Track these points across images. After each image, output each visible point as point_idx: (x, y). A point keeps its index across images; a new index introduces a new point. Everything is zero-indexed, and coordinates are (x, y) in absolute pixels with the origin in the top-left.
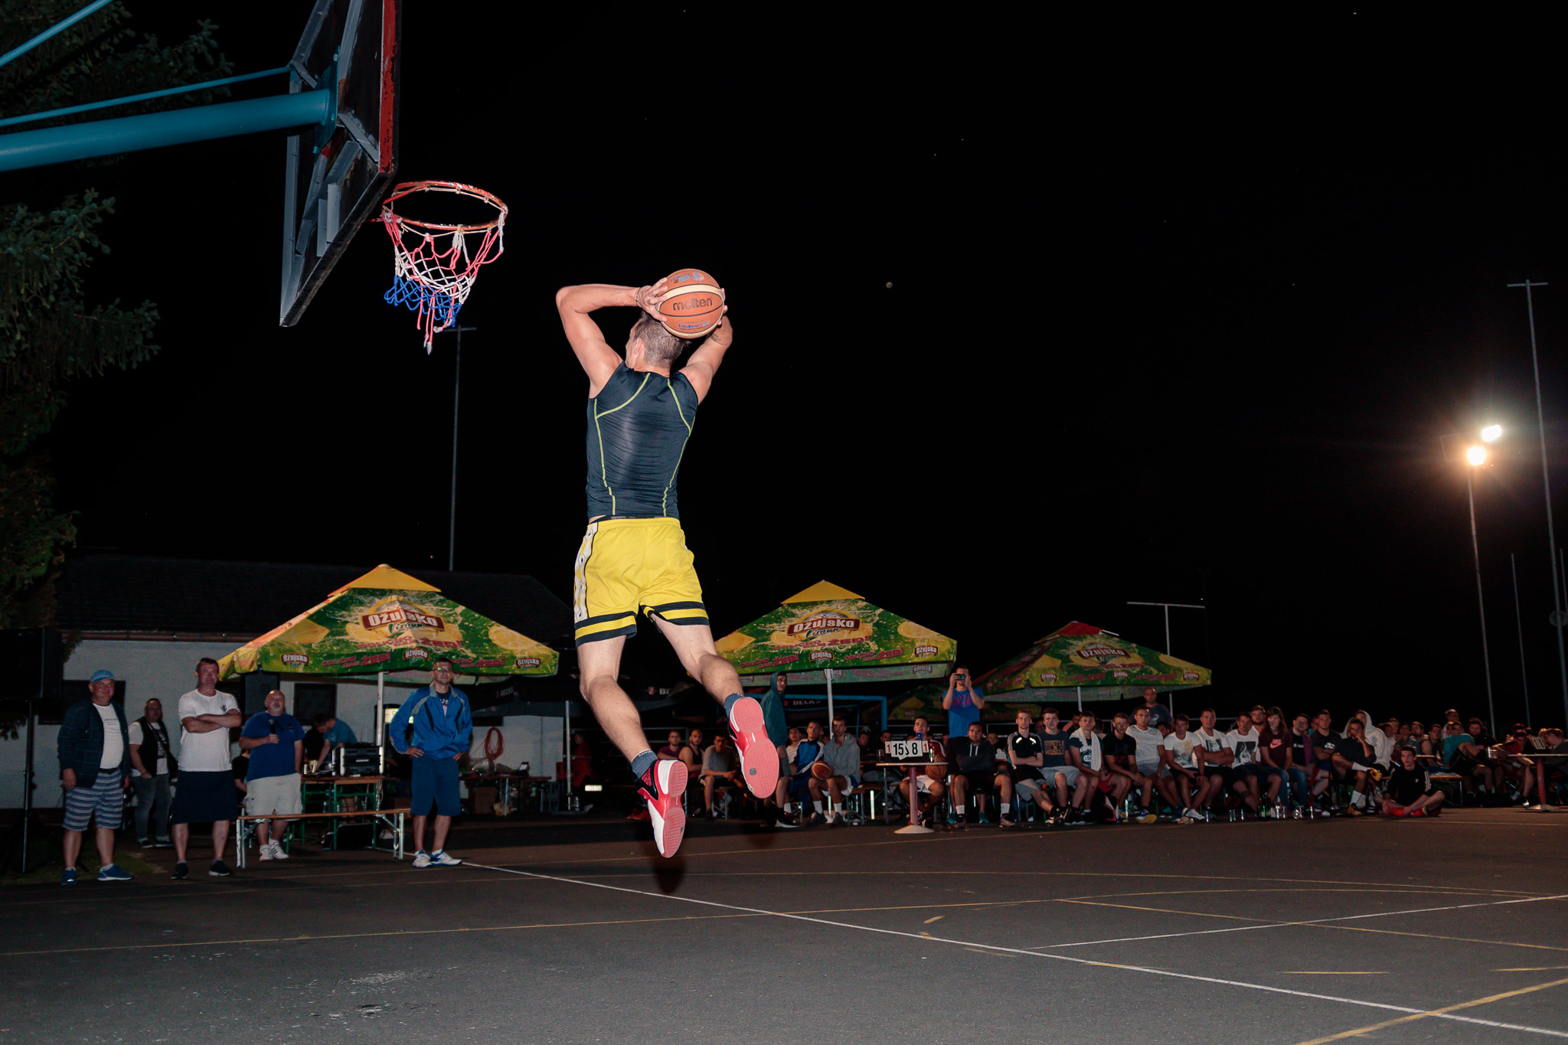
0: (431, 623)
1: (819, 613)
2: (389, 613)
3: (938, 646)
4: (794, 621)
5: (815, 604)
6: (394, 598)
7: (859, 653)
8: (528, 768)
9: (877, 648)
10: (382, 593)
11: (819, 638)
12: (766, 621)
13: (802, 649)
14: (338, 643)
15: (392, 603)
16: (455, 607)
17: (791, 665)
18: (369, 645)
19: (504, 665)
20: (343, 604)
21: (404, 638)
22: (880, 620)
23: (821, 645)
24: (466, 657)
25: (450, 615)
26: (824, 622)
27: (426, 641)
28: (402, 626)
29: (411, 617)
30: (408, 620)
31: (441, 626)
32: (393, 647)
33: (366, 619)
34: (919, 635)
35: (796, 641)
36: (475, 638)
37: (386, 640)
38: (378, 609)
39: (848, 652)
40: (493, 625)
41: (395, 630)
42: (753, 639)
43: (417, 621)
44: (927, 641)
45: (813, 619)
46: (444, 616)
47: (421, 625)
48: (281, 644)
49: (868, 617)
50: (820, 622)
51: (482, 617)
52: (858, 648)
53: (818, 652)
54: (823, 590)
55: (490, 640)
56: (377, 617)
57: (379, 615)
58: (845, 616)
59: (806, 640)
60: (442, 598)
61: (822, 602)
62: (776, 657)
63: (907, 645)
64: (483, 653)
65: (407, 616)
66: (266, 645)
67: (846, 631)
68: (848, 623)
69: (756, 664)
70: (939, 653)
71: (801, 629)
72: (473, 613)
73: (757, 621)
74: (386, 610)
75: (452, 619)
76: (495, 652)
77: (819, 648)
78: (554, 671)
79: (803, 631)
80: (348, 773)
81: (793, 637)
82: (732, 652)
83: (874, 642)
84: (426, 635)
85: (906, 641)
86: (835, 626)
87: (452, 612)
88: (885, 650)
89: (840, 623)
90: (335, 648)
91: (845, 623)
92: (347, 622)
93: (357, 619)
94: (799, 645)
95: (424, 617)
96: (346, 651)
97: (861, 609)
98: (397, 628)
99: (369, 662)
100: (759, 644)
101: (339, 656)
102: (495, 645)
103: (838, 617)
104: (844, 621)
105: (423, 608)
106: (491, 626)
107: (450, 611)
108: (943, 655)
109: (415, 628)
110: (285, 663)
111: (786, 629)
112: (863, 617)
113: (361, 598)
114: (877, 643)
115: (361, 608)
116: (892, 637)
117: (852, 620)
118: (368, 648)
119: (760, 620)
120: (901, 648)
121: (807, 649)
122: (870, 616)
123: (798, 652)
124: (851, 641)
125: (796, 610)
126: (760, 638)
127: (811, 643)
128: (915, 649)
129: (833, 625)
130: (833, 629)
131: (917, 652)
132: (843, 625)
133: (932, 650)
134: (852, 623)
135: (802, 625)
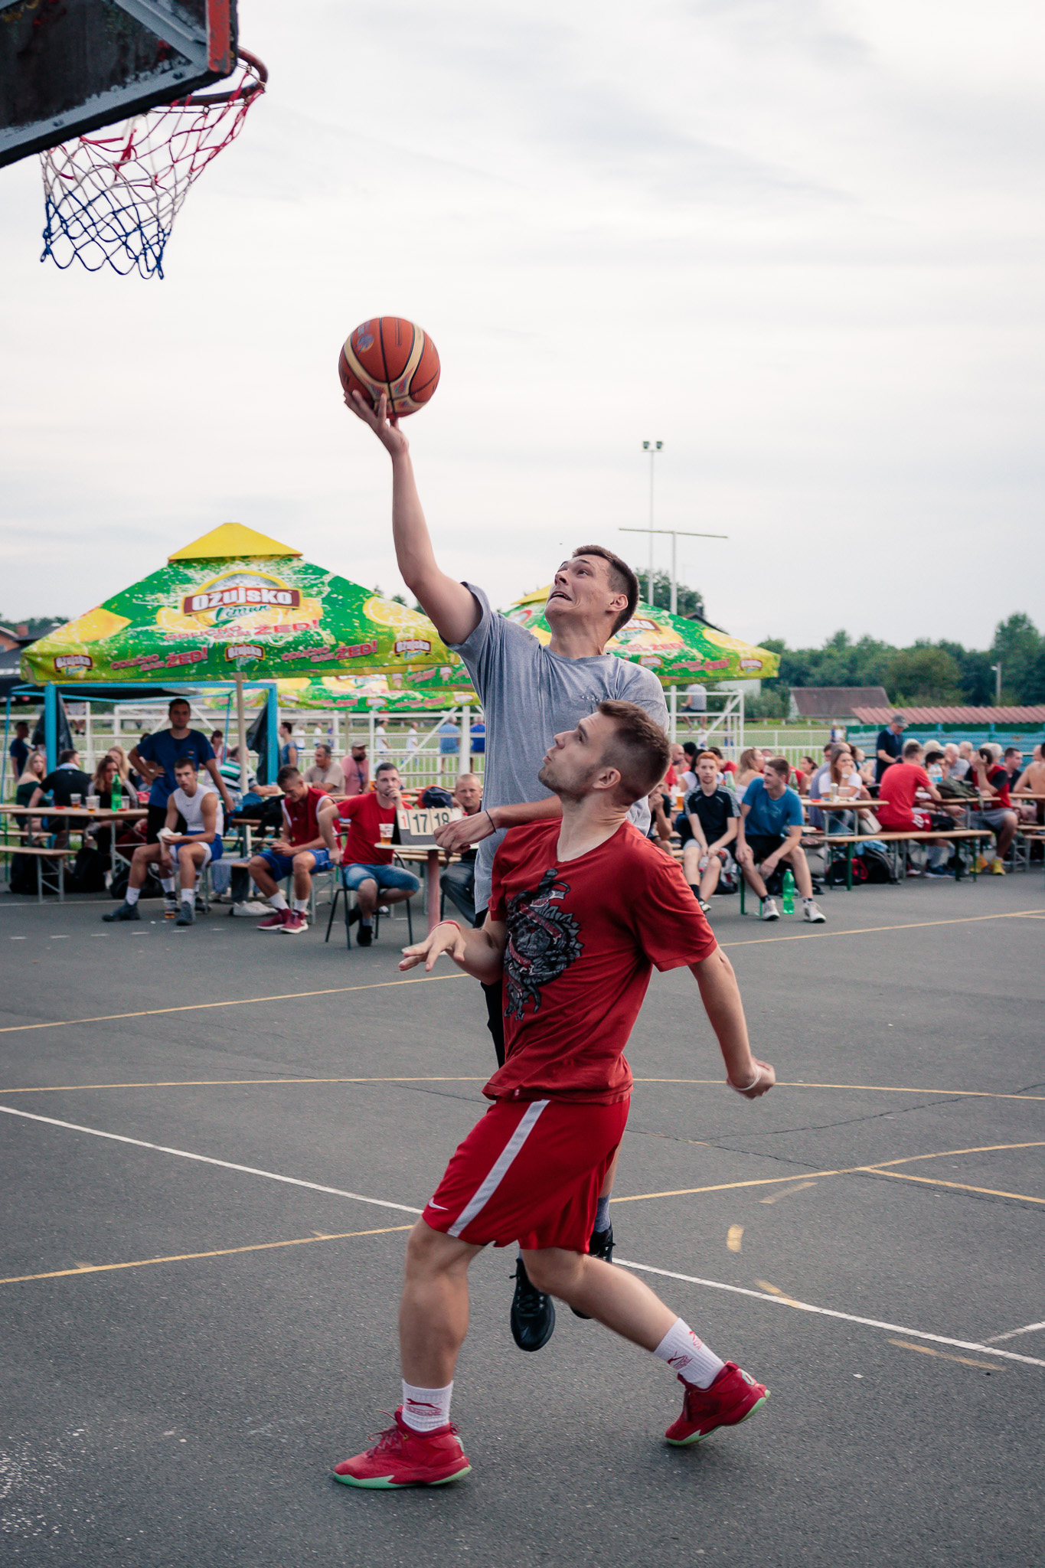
4: (191, 590)
5: (219, 561)
7: (306, 648)
9: (333, 642)
11: (238, 622)
12: (144, 591)
13: (212, 640)
17: (198, 667)
22: (331, 592)
23: (243, 634)
26: (242, 592)
34: (400, 620)
35: (199, 625)
39: (287, 646)
42: (128, 621)
44: (412, 631)
45: (221, 588)
49: (312, 586)
50: (234, 593)
52: (303, 641)
53: (239, 645)
58: (273, 583)
59: (216, 626)
61: (233, 559)
62: (172, 654)
63: (381, 637)
67: (280, 610)
68: (280, 595)
70: (433, 652)
71: (205, 604)
77: (242, 639)
79: (209, 609)
81: (193, 619)
82: (96, 643)
83: (328, 631)
85: (380, 630)
86: (261, 602)
88: (347, 644)
89: (268, 596)
91: (275, 597)
97: (298, 572)
100: (139, 629)
103: (262, 585)
104: (273, 594)
111: (181, 604)
112: (304, 587)
114: (333, 633)
116: (357, 623)
120: (374, 643)
121: (222, 640)
122: (315, 585)
123: (205, 646)
124: (291, 629)
125: (190, 572)
126: (139, 619)
127: (226, 630)
128: (396, 644)
129: (258, 599)
130: (258, 606)
131: (399, 650)
132: (273, 601)
133: (421, 647)
134: (288, 599)
135: (205, 598)
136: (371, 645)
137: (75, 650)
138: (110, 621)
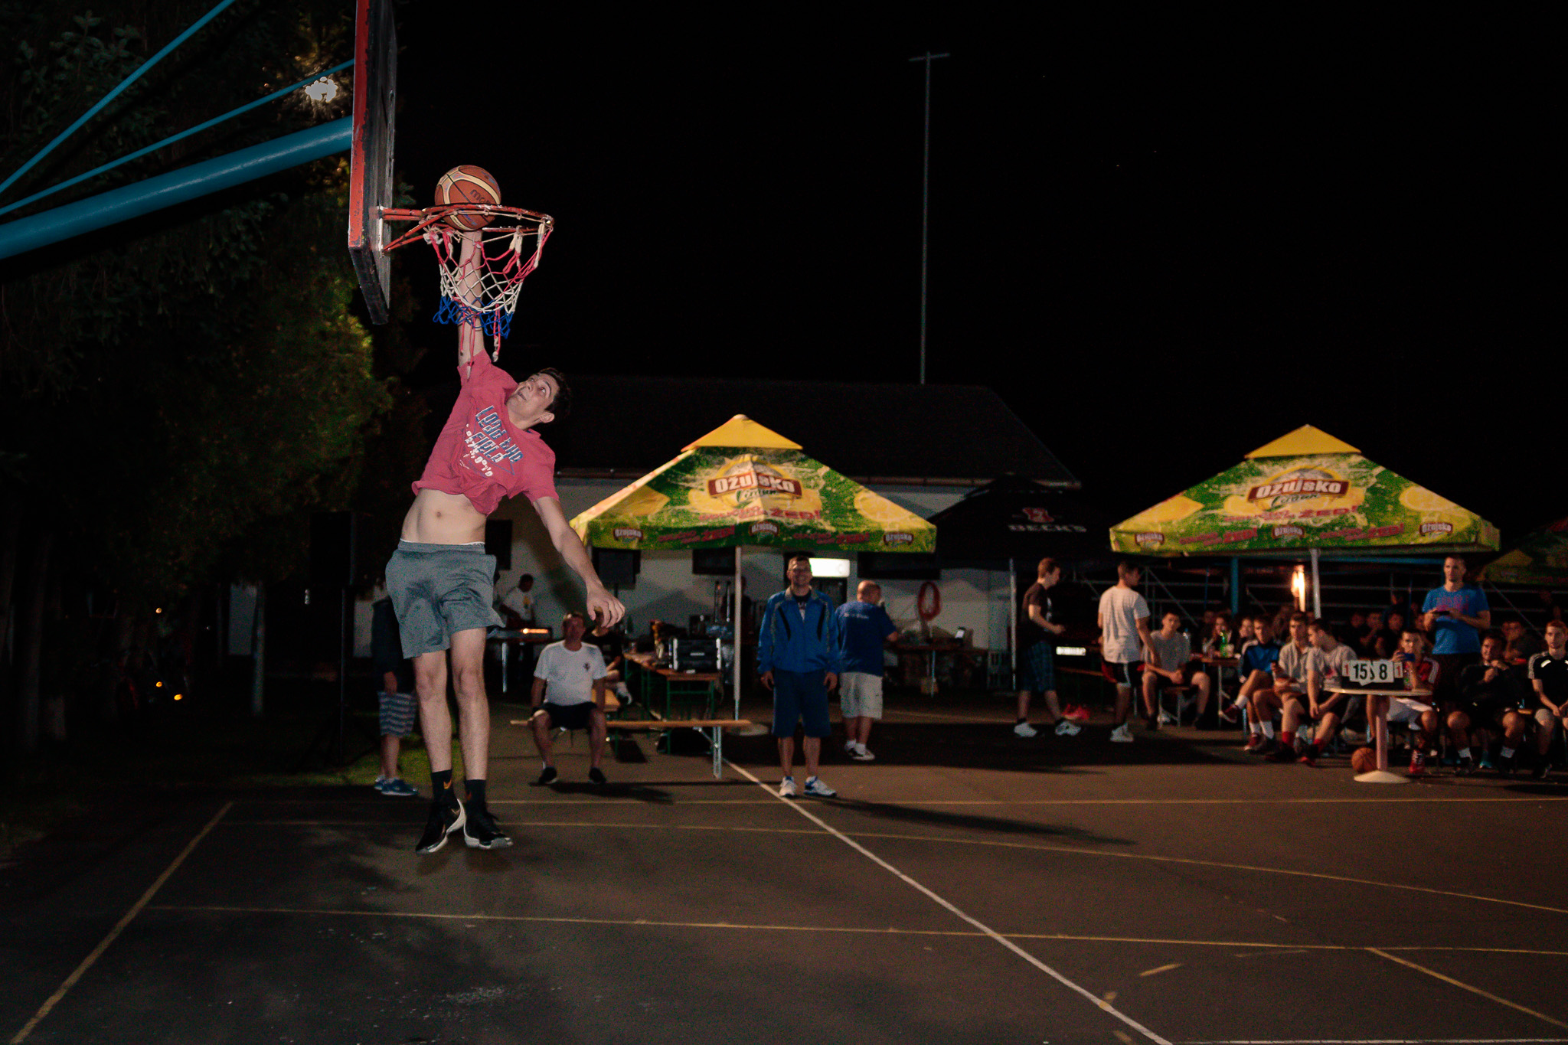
0: (786, 488)
1: (1295, 471)
2: (738, 477)
3: (1455, 524)
4: (1260, 481)
5: (1291, 458)
6: (747, 457)
7: (1341, 528)
8: (969, 634)
9: (1366, 524)
10: (734, 452)
11: (1288, 507)
12: (1219, 482)
13: (1262, 522)
14: (677, 514)
15: (744, 464)
16: (817, 468)
17: (1247, 542)
18: (712, 516)
19: (868, 541)
20: (688, 466)
21: (752, 509)
22: (1377, 483)
23: (1290, 517)
24: (824, 531)
25: (810, 479)
26: (1300, 484)
27: (777, 512)
28: (751, 494)
29: (765, 481)
30: (760, 486)
31: (798, 491)
32: (738, 520)
33: (712, 484)
34: (1428, 506)
35: (1256, 510)
36: (836, 506)
37: (731, 510)
38: (728, 472)
39: (1326, 528)
40: (860, 490)
41: (743, 498)
43: (770, 486)
44: (1437, 515)
45: (1284, 480)
46: (804, 479)
47: (772, 492)
48: (612, 516)
49: (1361, 478)
50: (1293, 484)
51: (849, 481)
52: (1339, 523)
53: (1283, 526)
54: (1308, 439)
55: (855, 510)
56: (725, 482)
57: (728, 479)
58: (1329, 476)
59: (1270, 510)
60: (803, 456)
61: (1301, 456)
62: (1227, 532)
63: (1408, 520)
64: (844, 526)
65: (758, 480)
66: (597, 518)
67: (1327, 498)
68: (1332, 486)
69: (1200, 539)
70: (1454, 532)
71: (1267, 493)
72: (838, 475)
73: (1210, 480)
74: (736, 473)
75: (812, 483)
76: (857, 524)
77: (1285, 521)
78: (931, 548)
79: (1269, 496)
80: (682, 668)
81: (1253, 505)
82: (1170, 523)
83: (1363, 515)
84: (777, 504)
85: (1407, 514)
86: (1314, 491)
87: (814, 474)
88: (1379, 526)
89: (1321, 486)
90: (673, 520)
91: (1327, 487)
92: (689, 488)
93: (702, 484)
94: (1260, 516)
95: (778, 481)
96: (685, 524)
97: (1355, 466)
98: (746, 496)
99: (711, 537)
100: (1206, 513)
101: (677, 530)
102: (860, 516)
104: (1326, 484)
105: (780, 469)
106: (857, 492)
107: (812, 472)
108: (1460, 534)
109: (767, 496)
110: (617, 539)
111: (1247, 494)
112: (1355, 479)
113: (709, 457)
114: (1367, 517)
115: (707, 470)
116: (1390, 508)
117: (1338, 482)
118: (711, 520)
119: (1214, 479)
120: (1402, 525)
121: (1270, 522)
122: (1364, 477)
123: (1255, 526)
124: (1332, 513)
125: (1264, 468)
126: (1210, 505)
127: (1276, 514)
128: (1421, 527)
129: (1311, 488)
130: (1310, 495)
131: (1424, 531)
132: (1325, 490)
133: (1444, 528)
134: (1338, 488)
135: (1268, 488)
136: (1399, 527)
137: (1152, 529)
138: (1186, 507)
